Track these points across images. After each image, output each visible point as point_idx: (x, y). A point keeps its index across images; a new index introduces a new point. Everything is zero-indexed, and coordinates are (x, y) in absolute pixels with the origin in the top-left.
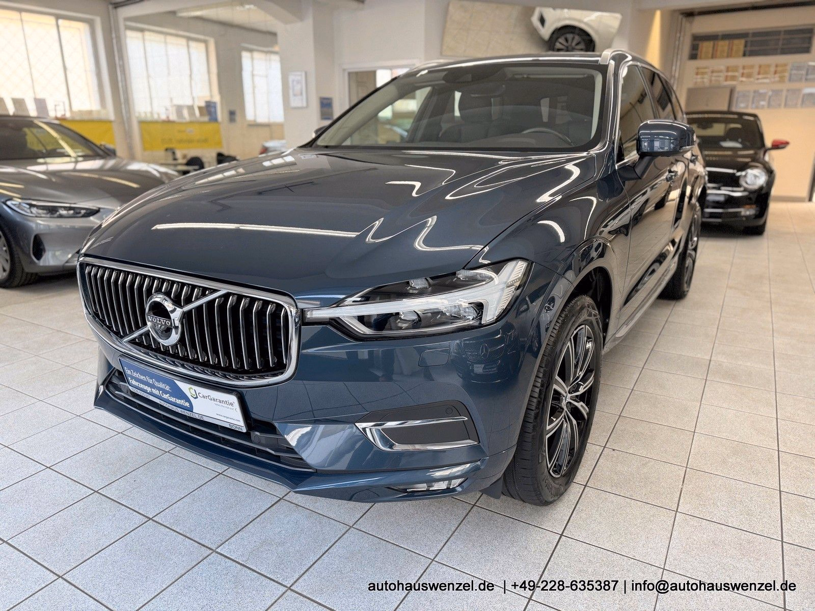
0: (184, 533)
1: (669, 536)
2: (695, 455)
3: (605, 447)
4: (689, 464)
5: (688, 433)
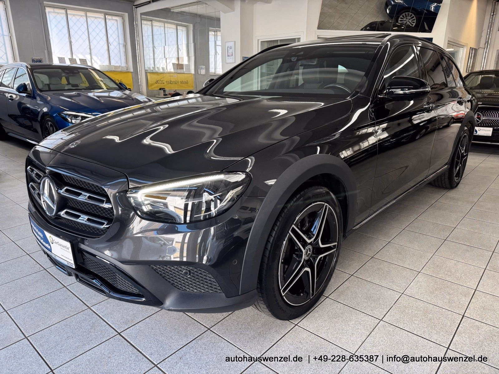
1: (368, 334)
2: (413, 286)
3: (352, 275)
4: (405, 291)
5: (415, 272)
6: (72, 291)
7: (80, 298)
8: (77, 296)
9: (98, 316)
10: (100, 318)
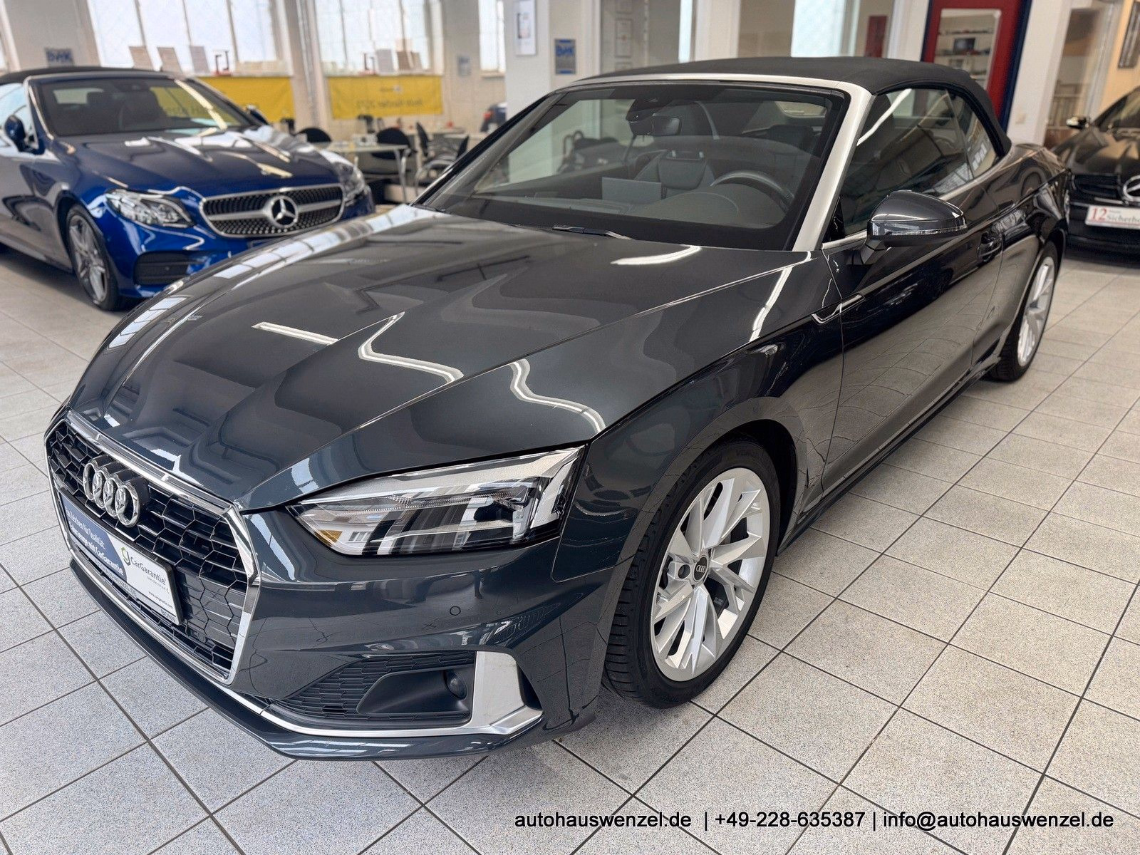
0: (125, 709)
2: (927, 686)
3: (781, 651)
4: (907, 700)
5: (936, 644)
6: (112, 693)
7: (129, 712)
8: (123, 705)
9: (166, 766)
10: (170, 772)
